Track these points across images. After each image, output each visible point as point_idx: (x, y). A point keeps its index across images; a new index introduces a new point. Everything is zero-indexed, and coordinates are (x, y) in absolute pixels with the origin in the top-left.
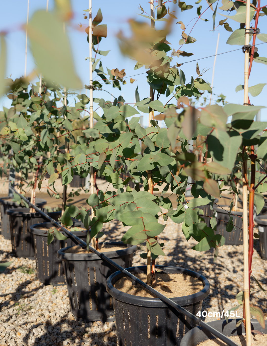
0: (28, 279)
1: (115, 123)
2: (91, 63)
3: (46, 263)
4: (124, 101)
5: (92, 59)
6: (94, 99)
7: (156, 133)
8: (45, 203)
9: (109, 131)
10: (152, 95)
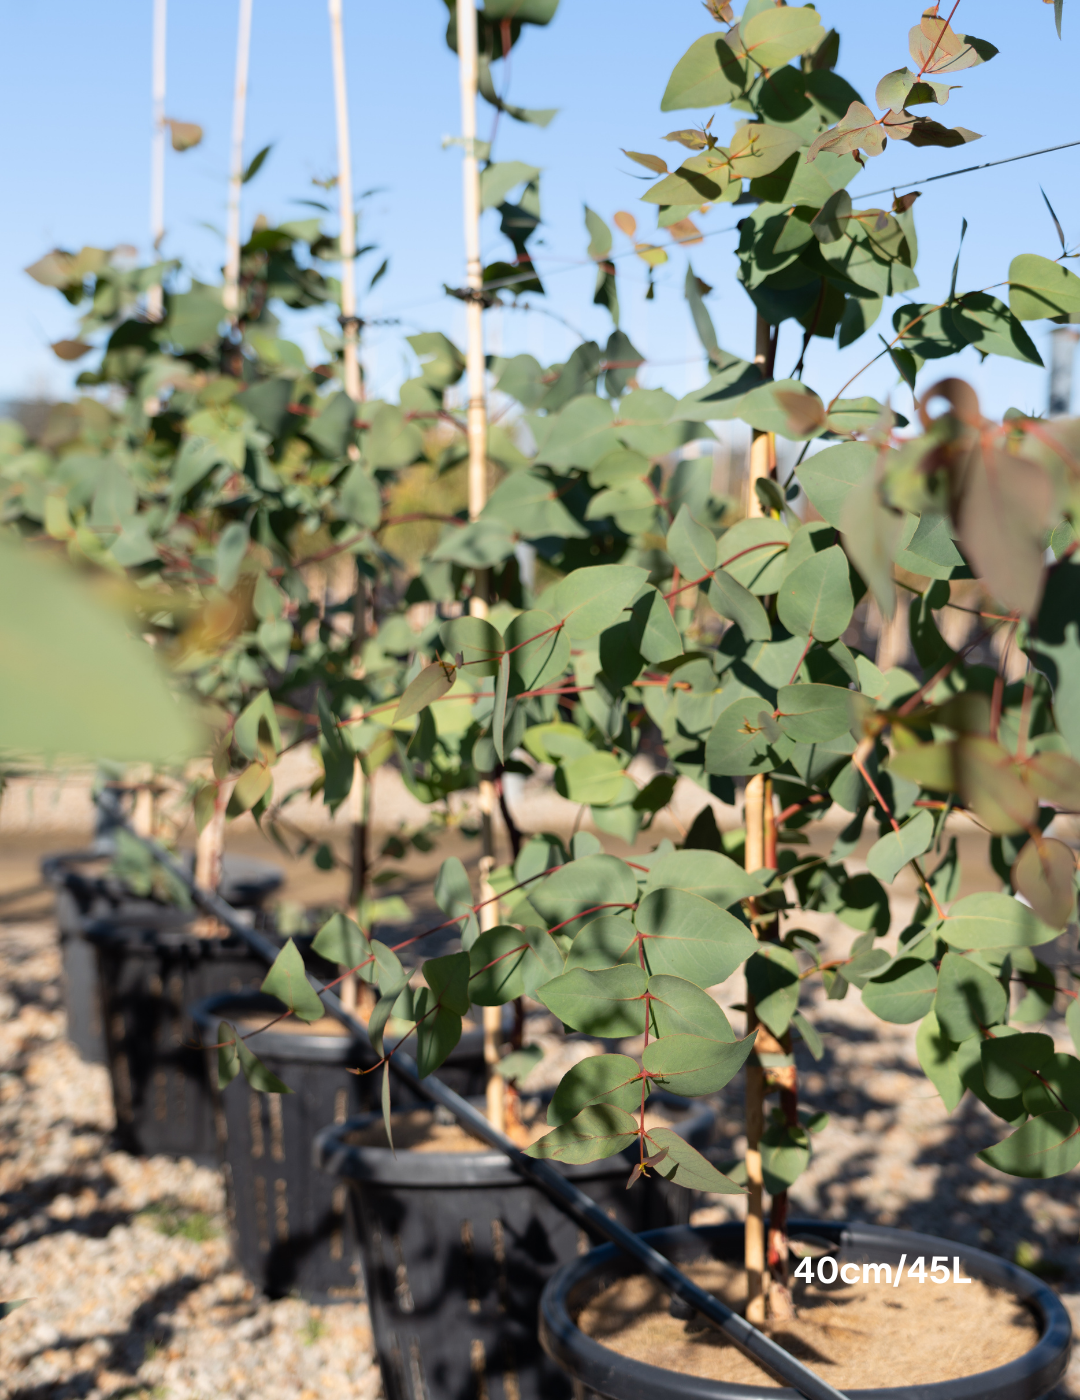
0: (189, 1268)
1: (595, 492)
2: (471, 167)
3: (271, 1192)
4: (638, 360)
5: (478, 143)
6: (489, 361)
7: (777, 549)
8: (274, 885)
9: (562, 525)
10: (768, 345)
